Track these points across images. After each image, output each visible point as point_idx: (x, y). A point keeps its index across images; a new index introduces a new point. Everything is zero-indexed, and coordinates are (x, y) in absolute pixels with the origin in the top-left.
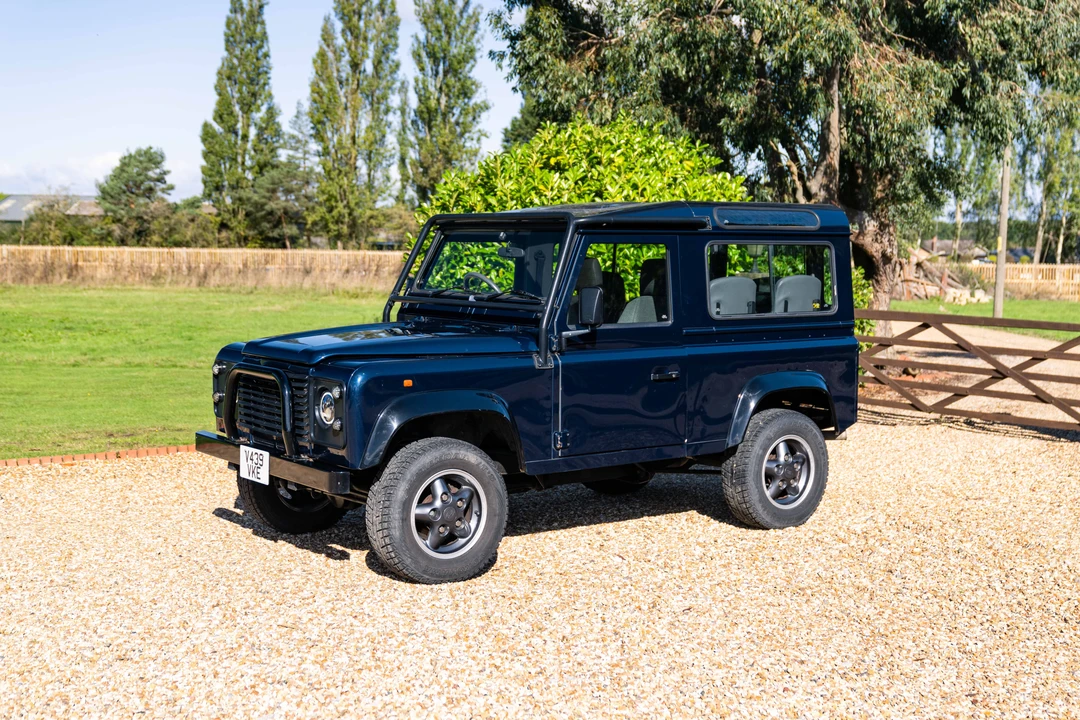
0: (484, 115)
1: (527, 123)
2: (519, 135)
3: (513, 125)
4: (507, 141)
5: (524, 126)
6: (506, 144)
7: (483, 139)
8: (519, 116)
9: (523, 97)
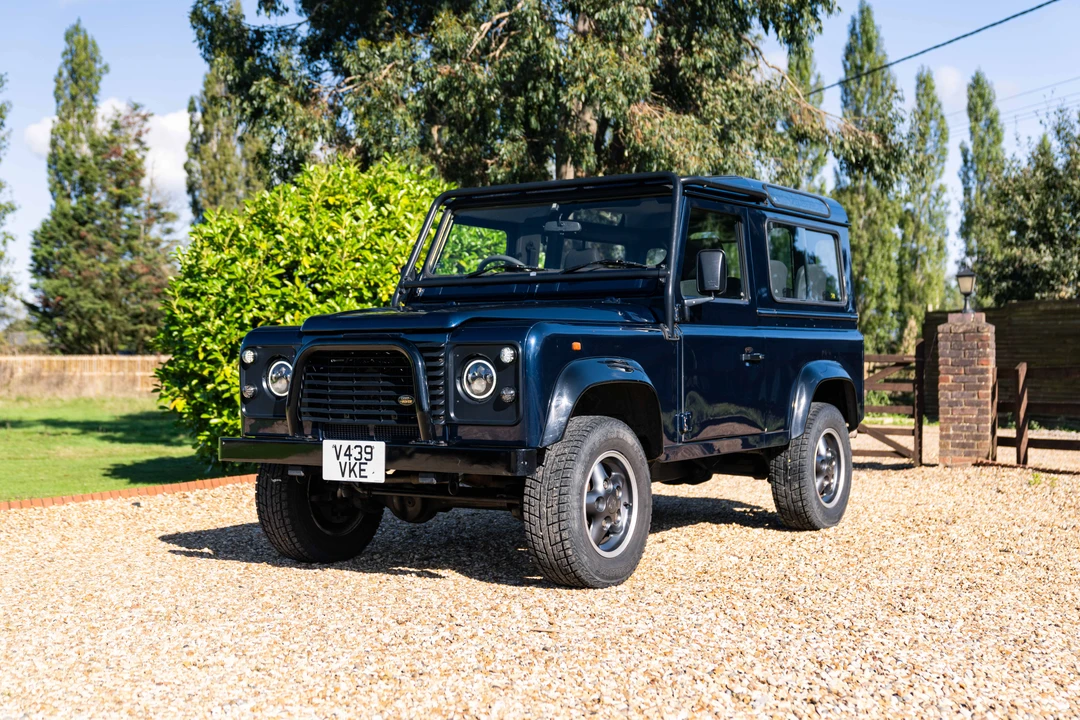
0: (9, 217)
1: (59, 225)
2: (51, 238)
3: (44, 227)
4: (37, 244)
5: (56, 228)
6: (35, 247)
7: (9, 241)
8: (49, 218)
9: (54, 198)
